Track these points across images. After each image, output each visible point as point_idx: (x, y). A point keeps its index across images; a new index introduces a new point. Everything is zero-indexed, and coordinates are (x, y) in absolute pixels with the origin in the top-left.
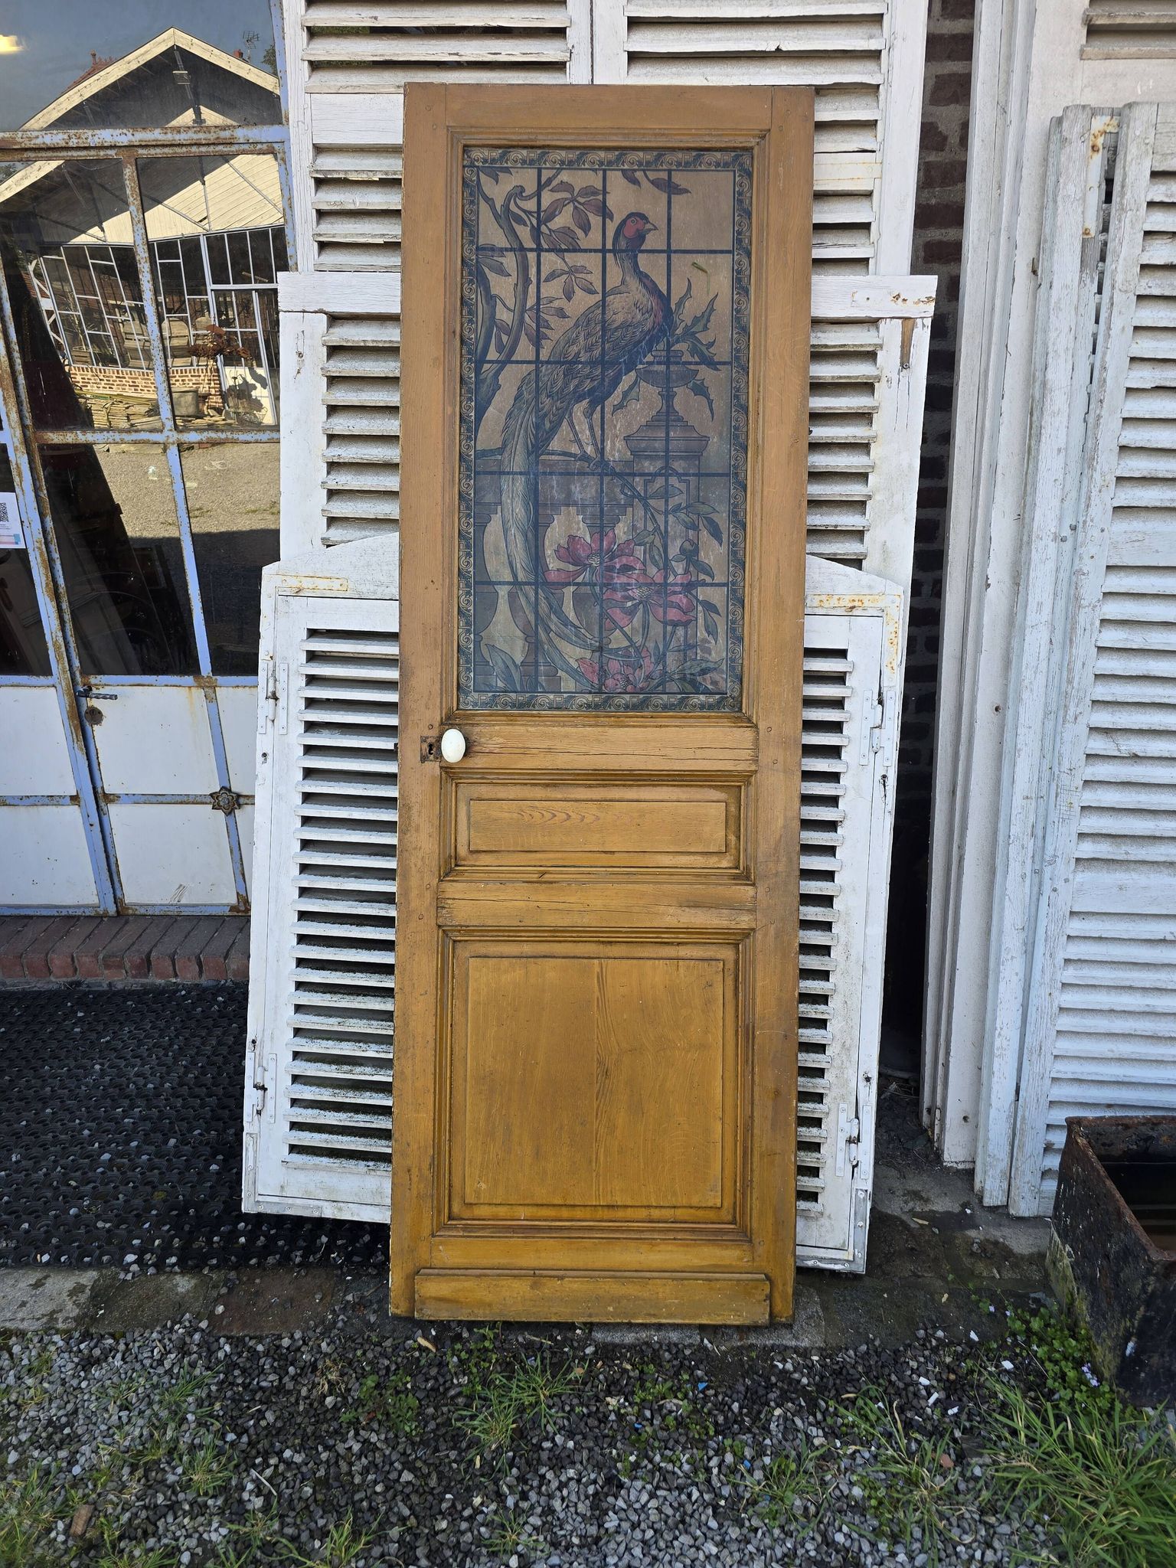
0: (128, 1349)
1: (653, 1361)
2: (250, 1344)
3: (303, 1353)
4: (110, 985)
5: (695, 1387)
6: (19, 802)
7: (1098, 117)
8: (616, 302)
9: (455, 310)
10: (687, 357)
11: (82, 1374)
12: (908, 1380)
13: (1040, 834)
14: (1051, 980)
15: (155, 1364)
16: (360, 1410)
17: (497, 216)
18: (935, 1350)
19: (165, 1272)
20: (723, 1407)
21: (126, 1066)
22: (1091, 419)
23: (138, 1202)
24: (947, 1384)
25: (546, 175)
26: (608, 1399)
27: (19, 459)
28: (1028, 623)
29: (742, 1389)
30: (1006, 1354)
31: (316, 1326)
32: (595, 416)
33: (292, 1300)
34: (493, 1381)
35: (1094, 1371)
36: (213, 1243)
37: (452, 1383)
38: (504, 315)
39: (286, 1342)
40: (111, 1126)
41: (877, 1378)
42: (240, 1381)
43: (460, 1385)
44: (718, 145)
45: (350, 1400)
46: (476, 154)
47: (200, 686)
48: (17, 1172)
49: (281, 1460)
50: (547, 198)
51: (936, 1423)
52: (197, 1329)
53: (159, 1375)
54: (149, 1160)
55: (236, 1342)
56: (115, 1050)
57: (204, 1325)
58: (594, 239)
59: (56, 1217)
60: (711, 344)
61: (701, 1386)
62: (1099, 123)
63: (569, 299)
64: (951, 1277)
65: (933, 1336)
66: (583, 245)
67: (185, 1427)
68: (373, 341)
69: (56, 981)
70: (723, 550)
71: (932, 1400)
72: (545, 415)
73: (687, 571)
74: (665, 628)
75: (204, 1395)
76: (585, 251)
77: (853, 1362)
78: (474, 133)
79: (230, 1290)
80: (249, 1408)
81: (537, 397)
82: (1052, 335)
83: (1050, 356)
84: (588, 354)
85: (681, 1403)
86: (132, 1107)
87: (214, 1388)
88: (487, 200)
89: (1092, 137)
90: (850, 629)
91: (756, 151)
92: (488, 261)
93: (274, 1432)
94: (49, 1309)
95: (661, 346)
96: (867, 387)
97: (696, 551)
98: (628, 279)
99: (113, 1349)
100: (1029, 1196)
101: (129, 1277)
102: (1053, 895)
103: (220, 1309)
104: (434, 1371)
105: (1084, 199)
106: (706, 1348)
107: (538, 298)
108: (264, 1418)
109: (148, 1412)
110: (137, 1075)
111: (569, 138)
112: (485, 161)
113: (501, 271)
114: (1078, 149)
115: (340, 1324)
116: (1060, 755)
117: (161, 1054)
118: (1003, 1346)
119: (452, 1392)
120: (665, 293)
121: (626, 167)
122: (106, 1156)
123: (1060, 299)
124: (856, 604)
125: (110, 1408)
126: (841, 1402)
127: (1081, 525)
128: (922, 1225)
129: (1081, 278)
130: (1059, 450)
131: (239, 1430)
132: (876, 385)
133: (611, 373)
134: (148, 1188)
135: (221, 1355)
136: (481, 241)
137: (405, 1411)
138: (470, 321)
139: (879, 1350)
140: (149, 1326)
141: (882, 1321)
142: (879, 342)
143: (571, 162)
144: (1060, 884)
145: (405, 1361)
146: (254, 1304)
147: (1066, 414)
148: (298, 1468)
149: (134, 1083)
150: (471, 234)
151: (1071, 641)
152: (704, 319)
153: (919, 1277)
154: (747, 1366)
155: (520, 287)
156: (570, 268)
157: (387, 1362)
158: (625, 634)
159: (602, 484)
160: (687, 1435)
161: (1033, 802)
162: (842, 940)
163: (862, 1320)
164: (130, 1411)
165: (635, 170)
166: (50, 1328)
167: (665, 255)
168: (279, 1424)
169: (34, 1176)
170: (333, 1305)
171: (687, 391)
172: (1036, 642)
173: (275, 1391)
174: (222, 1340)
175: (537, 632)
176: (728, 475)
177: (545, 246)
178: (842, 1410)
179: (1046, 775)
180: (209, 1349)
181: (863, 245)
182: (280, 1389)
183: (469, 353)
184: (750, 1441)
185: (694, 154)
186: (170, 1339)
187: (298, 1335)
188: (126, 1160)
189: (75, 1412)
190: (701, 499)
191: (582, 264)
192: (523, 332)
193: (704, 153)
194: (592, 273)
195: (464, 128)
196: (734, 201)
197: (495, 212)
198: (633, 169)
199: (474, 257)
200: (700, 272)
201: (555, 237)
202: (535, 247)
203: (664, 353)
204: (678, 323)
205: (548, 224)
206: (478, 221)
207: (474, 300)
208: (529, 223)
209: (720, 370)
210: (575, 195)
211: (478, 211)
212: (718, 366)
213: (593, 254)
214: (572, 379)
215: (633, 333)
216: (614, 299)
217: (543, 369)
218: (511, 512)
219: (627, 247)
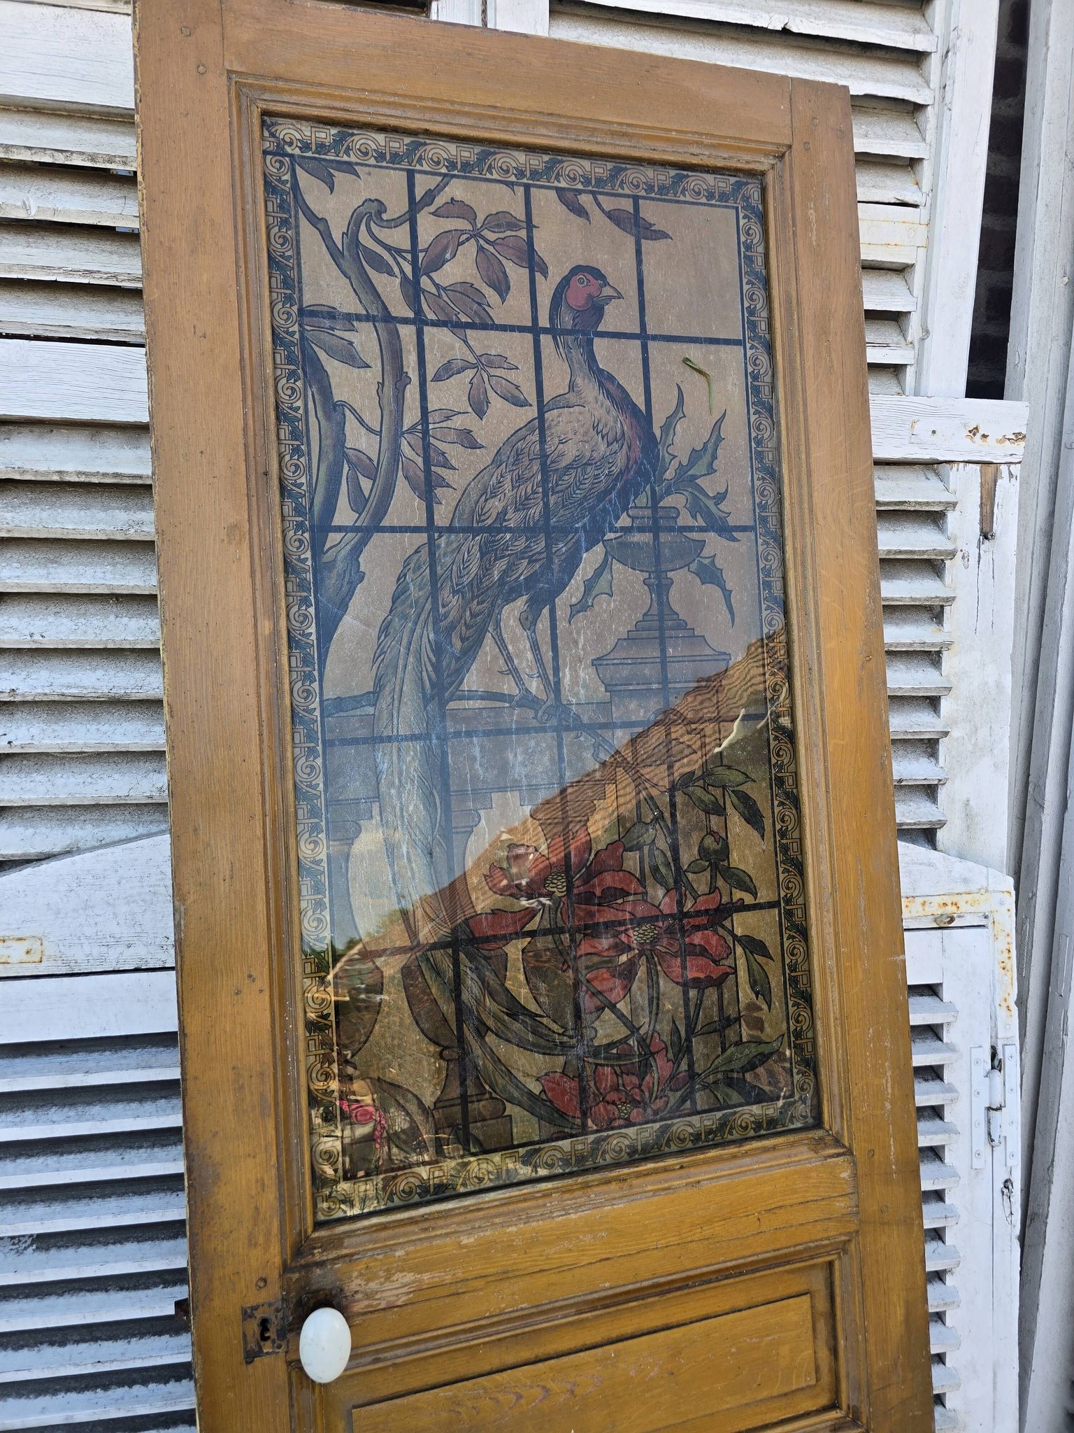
8: (559, 420)
9: (265, 429)
10: (685, 519)
17: (335, 253)
25: (423, 184)
32: (540, 625)
38: (359, 440)
44: (712, 162)
46: (287, 131)
50: (429, 228)
58: (515, 308)
60: (721, 497)
63: (480, 413)
66: (499, 317)
68: (79, 473)
70: (766, 845)
72: (452, 627)
73: (713, 889)
74: (686, 993)
76: (504, 328)
78: (282, 91)
81: (434, 594)
84: (522, 514)
88: (315, 220)
90: (944, 950)
91: (769, 180)
92: (324, 337)
95: (643, 500)
96: (937, 565)
97: (725, 851)
98: (579, 381)
107: (425, 411)
111: (464, 121)
112: (306, 146)
113: (351, 358)
120: (643, 408)
121: (563, 184)
124: (949, 909)
132: (948, 563)
133: (562, 547)
136: (308, 299)
138: (296, 451)
142: (948, 497)
143: (466, 166)
150: (286, 284)
152: (707, 453)
155: (389, 390)
156: (478, 358)
158: (621, 1016)
159: (560, 746)
165: (580, 192)
167: (638, 343)
171: (690, 576)
175: (461, 1039)
176: (763, 717)
177: (431, 316)
181: (897, 345)
183: (298, 511)
185: (673, 173)
190: (725, 762)
191: (499, 351)
192: (400, 473)
193: (690, 174)
194: (517, 368)
195: (263, 77)
196: (740, 259)
197: (330, 244)
198: (576, 190)
199: (296, 328)
200: (696, 374)
201: (446, 298)
202: (411, 315)
203: (648, 513)
204: (667, 461)
205: (433, 275)
206: (299, 259)
207: (301, 411)
208: (396, 270)
209: (738, 541)
210: (479, 226)
211: (298, 241)
212: (734, 534)
213: (516, 334)
214: (495, 560)
215: (596, 477)
216: (559, 416)
217: (443, 542)
218: (398, 813)
219: (575, 326)
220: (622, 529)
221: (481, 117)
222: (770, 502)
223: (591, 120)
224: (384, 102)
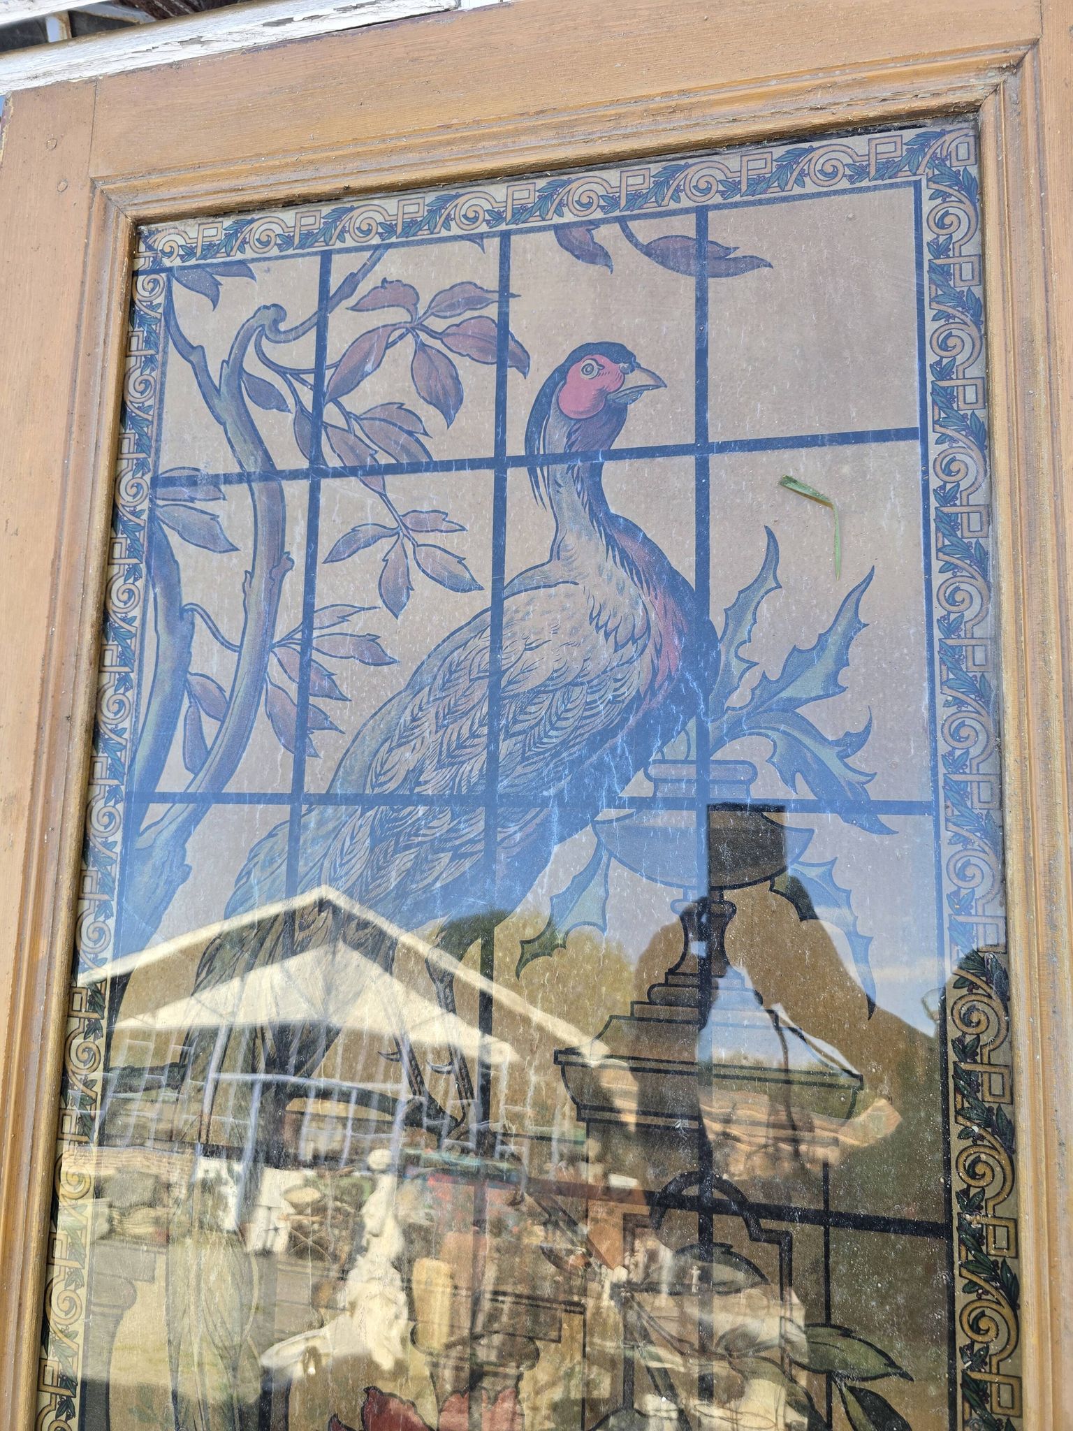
8: (532, 611)
10: (769, 785)
17: (208, 391)
25: (342, 267)
38: (209, 661)
44: (857, 113)
46: (167, 238)
50: (344, 331)
58: (471, 431)
60: (852, 743)
63: (395, 608)
66: (440, 449)
76: (446, 466)
78: (158, 185)
84: (447, 773)
88: (189, 350)
91: (988, 115)
92: (180, 512)
95: (679, 746)
98: (570, 540)
107: (309, 610)
111: (405, 160)
112: (190, 252)
113: (212, 539)
120: (691, 577)
121: (568, 218)
136: (168, 461)
138: (124, 681)
143: (411, 226)
150: (141, 446)
152: (827, 655)
155: (260, 583)
156: (400, 519)
159: (479, 1213)
165: (596, 224)
167: (689, 460)
171: (775, 901)
176: (941, 1231)
177: (333, 462)
183: (114, 771)
185: (779, 151)
190: (837, 1318)
191: (436, 504)
192: (262, 709)
193: (815, 144)
194: (463, 529)
195: (133, 175)
196: (920, 275)
197: (204, 380)
198: (591, 222)
199: (145, 505)
200: (809, 506)
201: (359, 433)
202: (304, 464)
203: (689, 771)
204: (736, 672)
205: (344, 400)
206: (161, 408)
207: (137, 623)
208: (290, 401)
209: (890, 832)
210: (421, 312)
211: (162, 384)
212: (883, 818)
213: (467, 473)
214: (395, 852)
215: (589, 705)
216: (528, 604)
217: (312, 819)
218: (193, 1282)
219: (571, 446)
220: (633, 801)
221: (430, 147)
222: (973, 752)
223: (612, 103)
224: (287, 165)
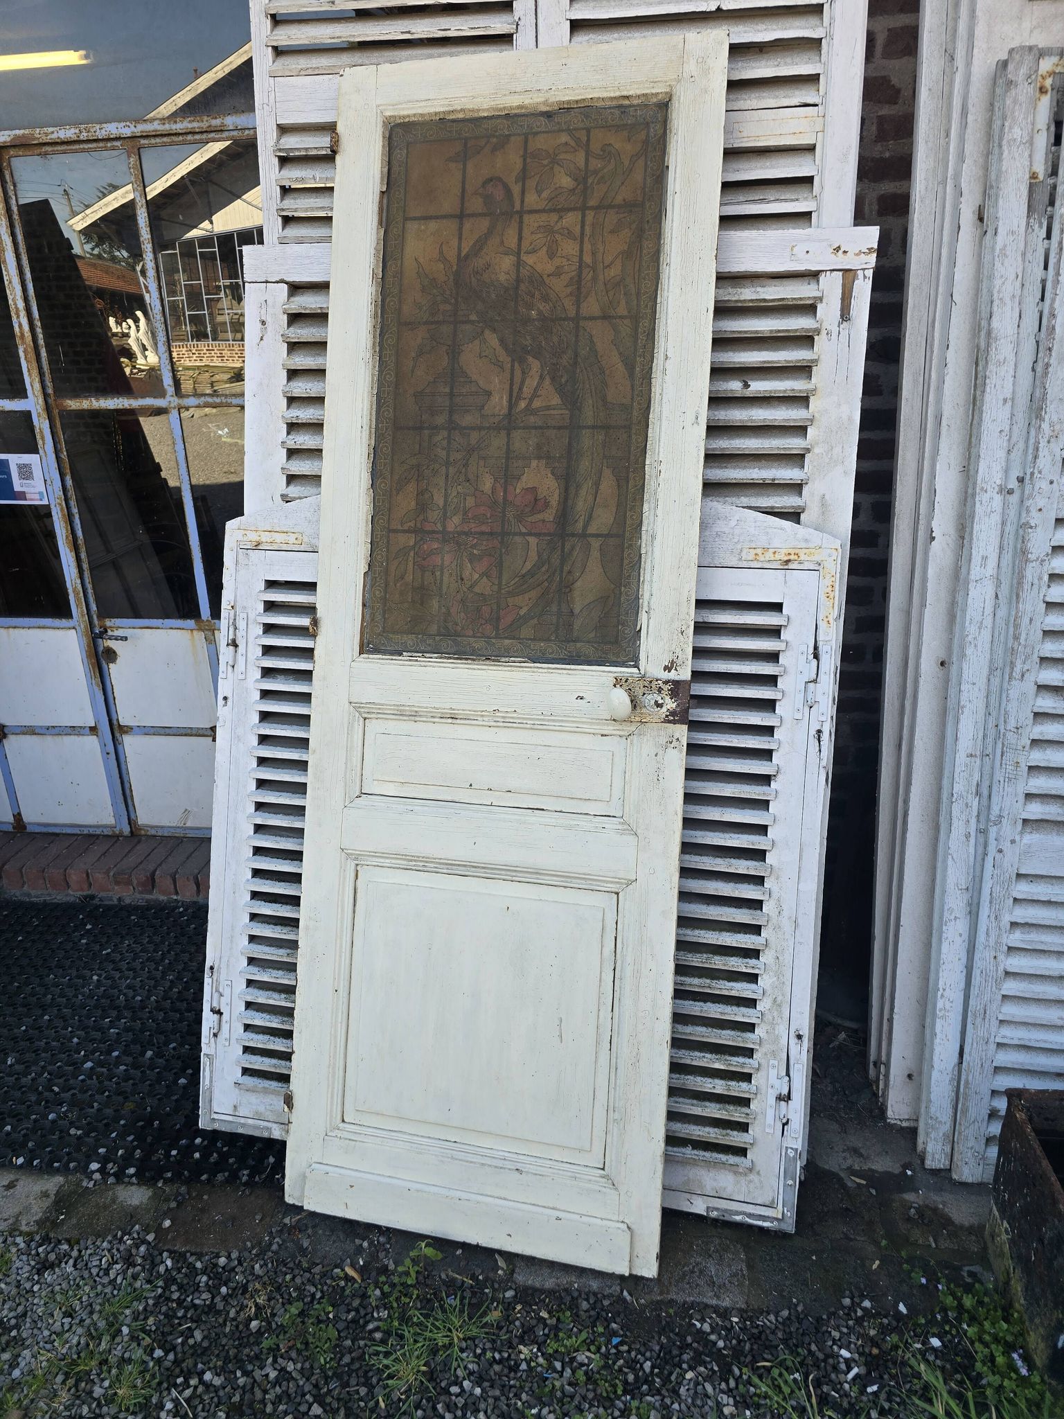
0: (80, 1256)
1: (570, 1309)
2: (190, 1260)
3: (237, 1273)
4: (119, 900)
5: (609, 1341)
6: (46, 732)
7: (1047, 58)
11: (36, 1277)
12: (828, 1351)
13: (984, 793)
14: (997, 943)
15: (101, 1274)
16: (281, 1337)
18: (859, 1321)
19: (123, 1183)
20: (632, 1365)
21: (120, 978)
22: (1039, 369)
23: (109, 1111)
24: (869, 1359)
26: (521, 1347)
27: (41, 424)
28: (972, 577)
29: (657, 1348)
30: (935, 1330)
31: (253, 1248)
33: (234, 1219)
34: (410, 1318)
35: (1026, 1358)
36: (171, 1156)
37: (373, 1316)
39: (222, 1261)
40: (97, 1035)
41: (797, 1346)
42: (175, 1296)
43: (380, 1319)
45: (274, 1326)
47: (200, 629)
48: (10, 1075)
49: (201, 1381)
51: (853, 1400)
52: (144, 1242)
53: (104, 1286)
54: (125, 1070)
55: (178, 1257)
56: (113, 962)
57: (150, 1237)
59: (35, 1121)
61: (615, 1341)
62: (1046, 65)
64: (884, 1243)
65: (859, 1305)
67: (118, 1339)
69: (73, 895)
71: (851, 1375)
75: (141, 1308)
77: (773, 1327)
79: (179, 1204)
80: (180, 1325)
82: (998, 282)
83: (995, 304)
85: (593, 1356)
86: (119, 1018)
87: (151, 1302)
89: (1040, 78)
90: (785, 582)
93: (199, 1352)
94: (16, 1210)
96: (806, 340)
99: (67, 1255)
100: (972, 1162)
101: (91, 1184)
102: (998, 856)
103: (167, 1223)
104: (356, 1303)
105: (1031, 142)
106: (625, 1300)
108: (192, 1336)
109: (88, 1321)
110: (129, 987)
114: (1024, 91)
115: (275, 1247)
116: (1006, 713)
117: (152, 968)
118: (932, 1322)
119: (371, 1326)
122: (89, 1064)
123: (1005, 246)
124: (792, 557)
125: (55, 1313)
126: (755, 1370)
127: (1028, 477)
128: (859, 1184)
129: (1028, 223)
130: (1005, 400)
131: (168, 1346)
132: (816, 338)
134: (120, 1099)
135: (162, 1269)
137: (323, 1341)
139: (802, 1316)
140: (100, 1235)
141: (807, 1285)
142: (818, 294)
144: (1006, 846)
145: (331, 1290)
146: (199, 1221)
147: (1012, 363)
148: (216, 1392)
149: (124, 995)
151: (1018, 596)
153: (851, 1240)
154: (664, 1322)
157: (313, 1289)
160: (594, 1390)
161: (978, 761)
162: (775, 895)
163: (787, 1283)
164: (73, 1318)
166: (15, 1230)
168: (205, 1344)
169: (24, 1080)
170: (271, 1227)
172: (980, 596)
173: (206, 1310)
174: (165, 1254)
178: (756, 1380)
179: (992, 733)
180: (152, 1262)
181: (806, 199)
182: (211, 1309)
184: (657, 1404)
186: (118, 1250)
187: (234, 1255)
188: (105, 1070)
189: (25, 1315)
